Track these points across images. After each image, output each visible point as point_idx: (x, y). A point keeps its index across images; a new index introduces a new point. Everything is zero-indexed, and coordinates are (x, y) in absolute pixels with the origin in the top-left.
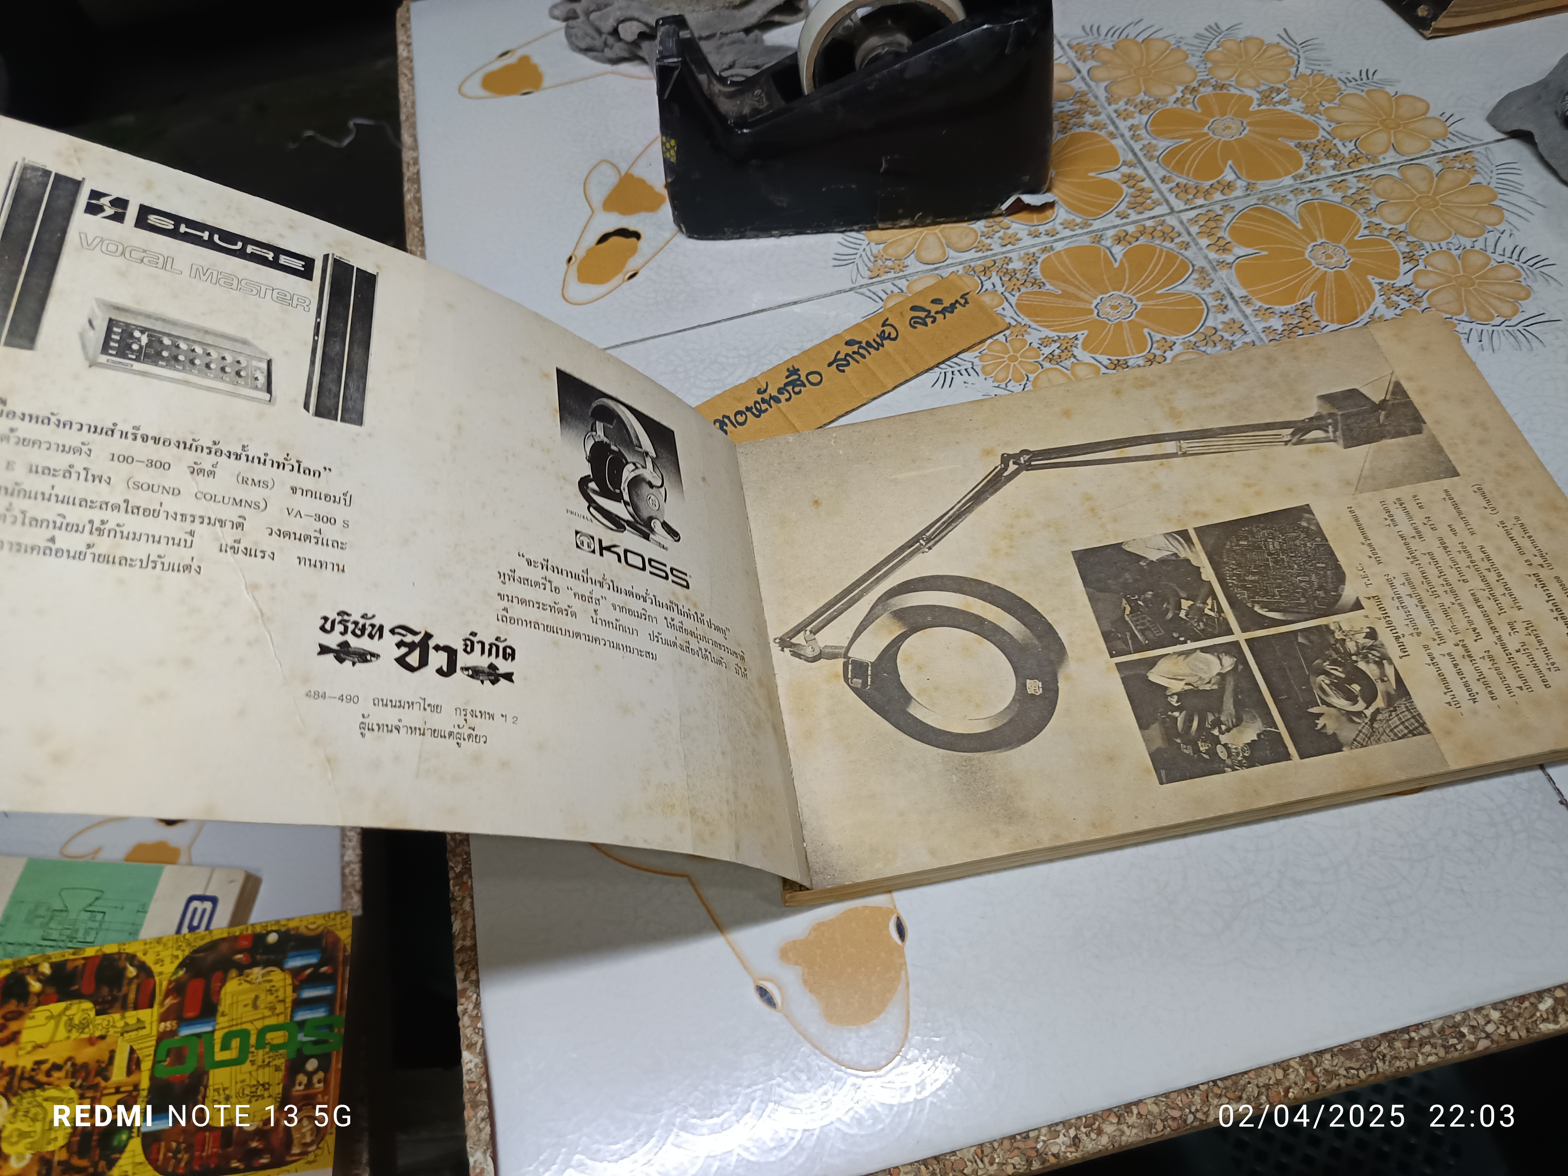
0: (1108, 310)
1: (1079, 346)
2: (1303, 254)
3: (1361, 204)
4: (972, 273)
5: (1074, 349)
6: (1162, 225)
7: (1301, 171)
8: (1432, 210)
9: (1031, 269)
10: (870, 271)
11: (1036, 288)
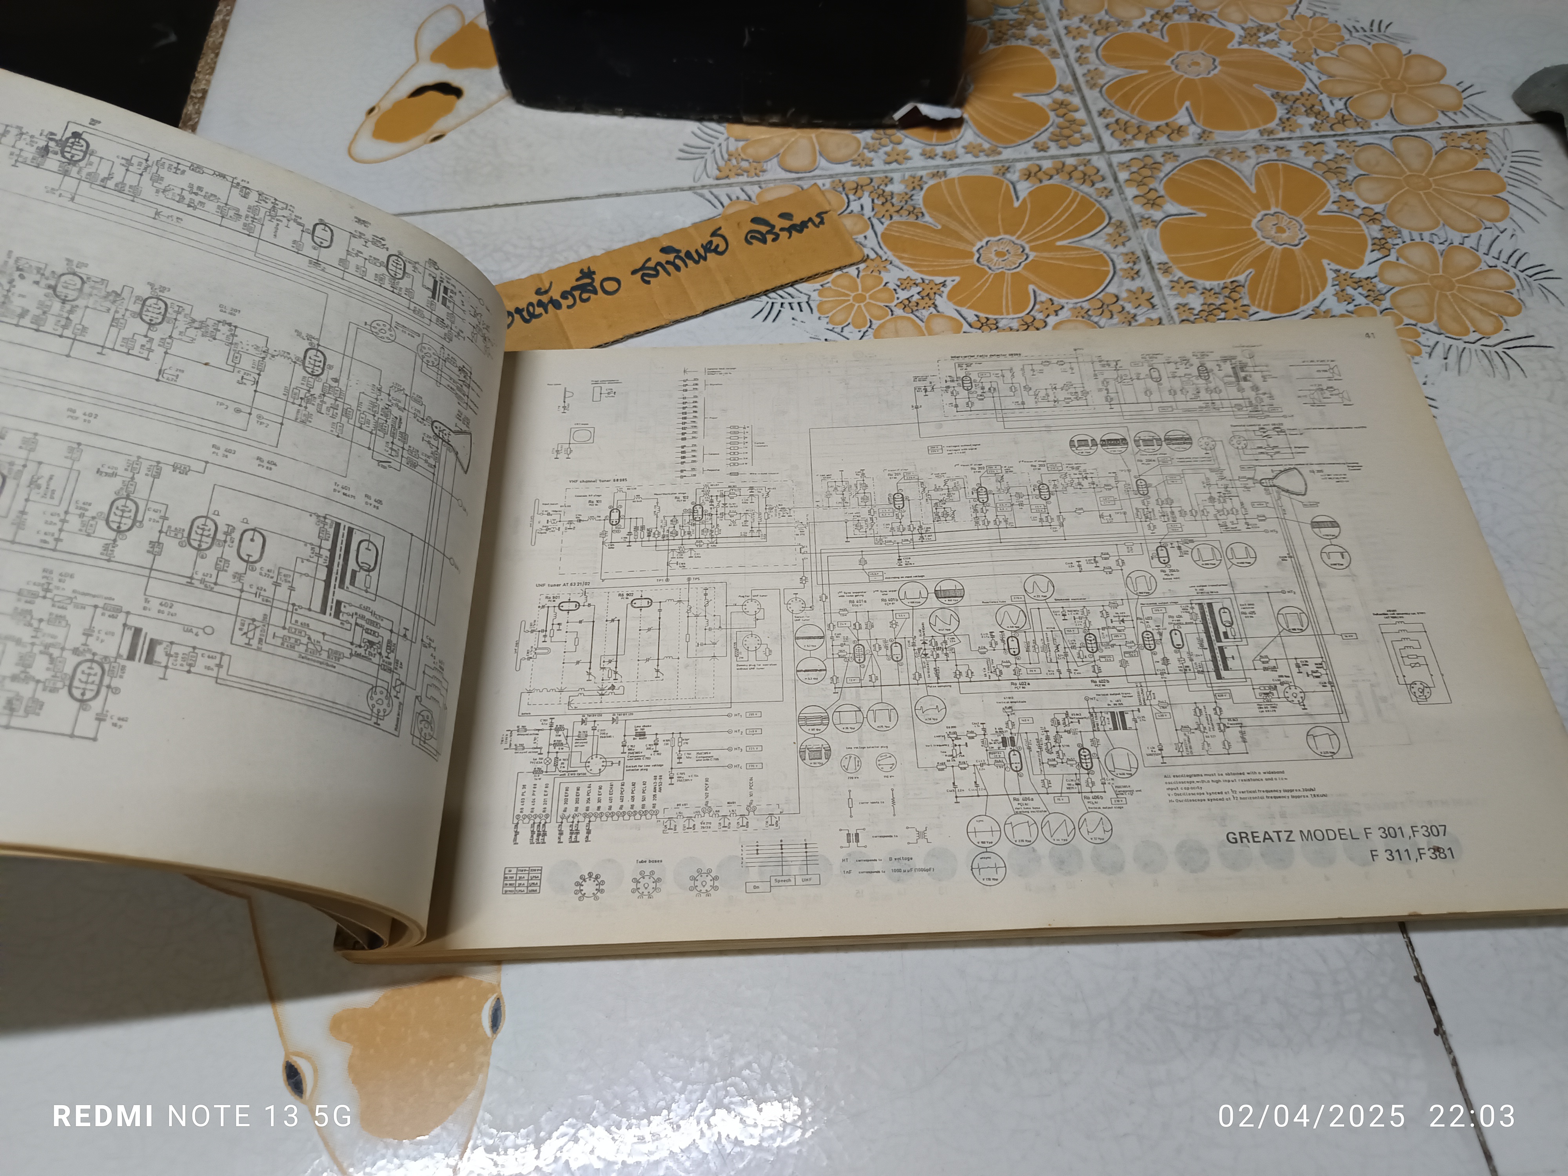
0: (993, 256)
1: (945, 295)
2: (1249, 222)
3: (1335, 173)
4: (841, 189)
5: (937, 296)
6: (1085, 165)
7: (1272, 125)
8: (1421, 192)
9: (912, 195)
10: (719, 169)
11: (912, 218)
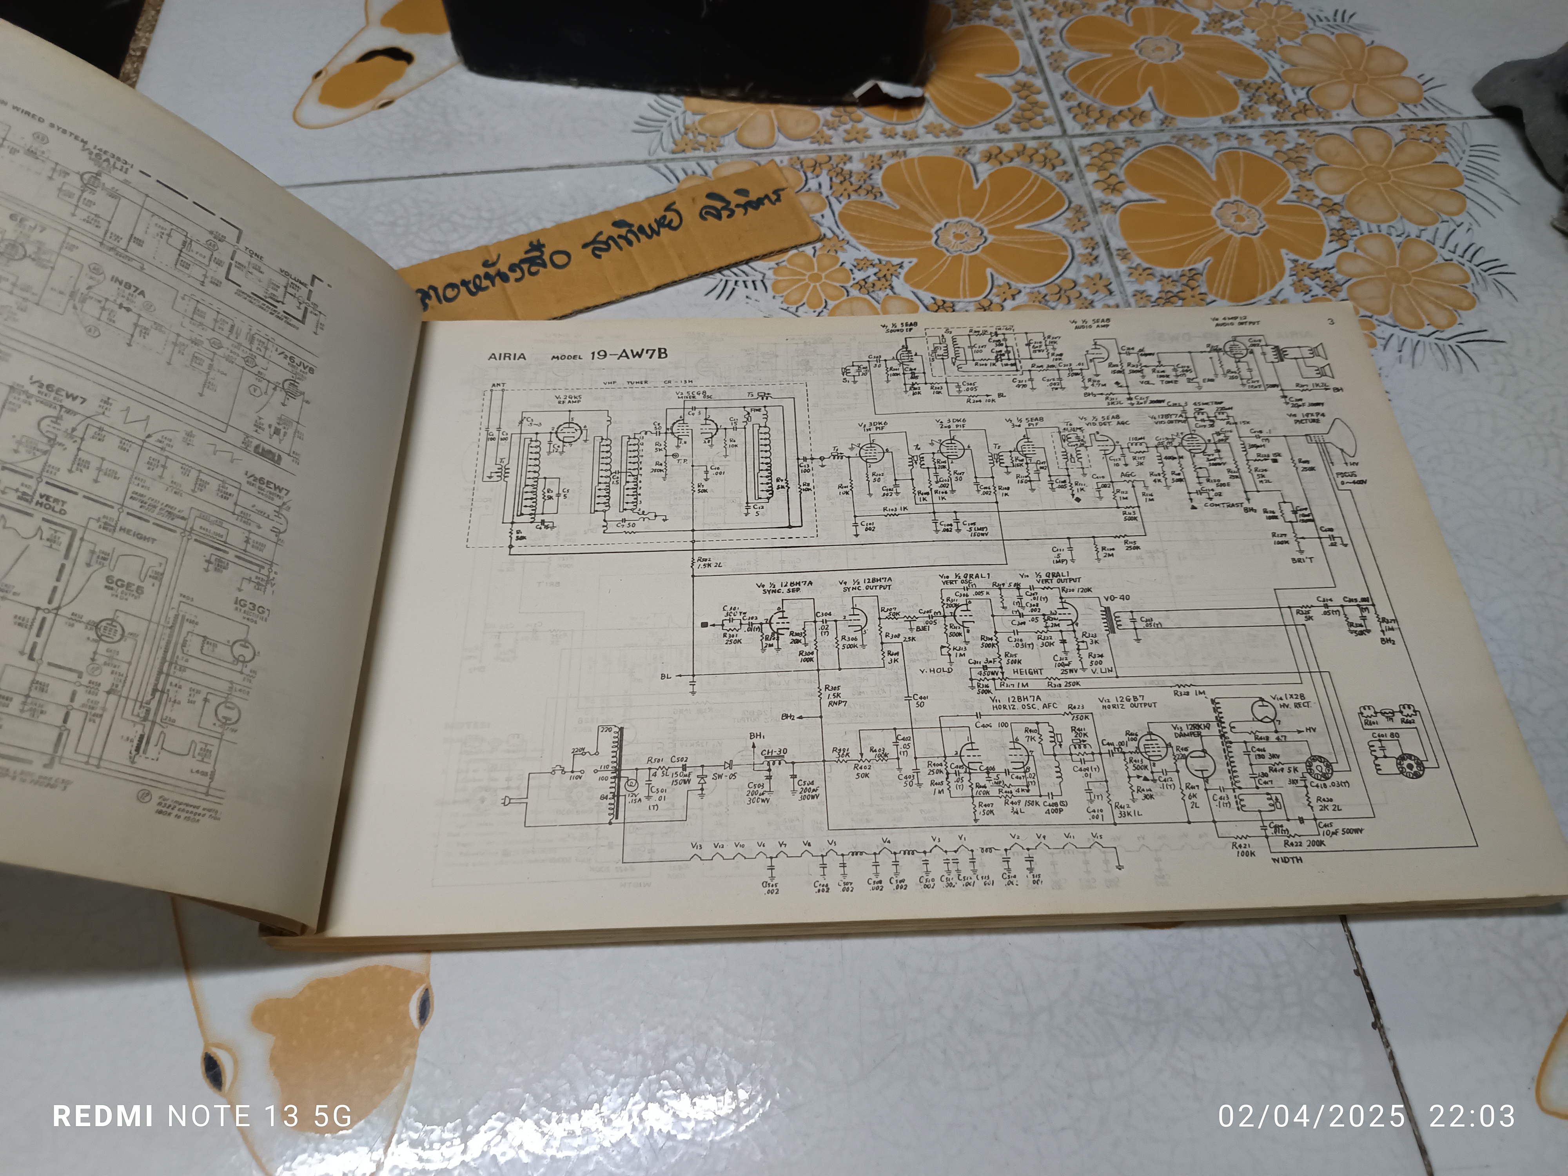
0: (951, 238)
1: (902, 277)
2: (1209, 210)
3: (1295, 163)
4: (799, 166)
5: (894, 278)
6: (1046, 148)
7: (1234, 113)
8: (1380, 184)
9: (871, 175)
10: (675, 143)
11: (870, 198)
